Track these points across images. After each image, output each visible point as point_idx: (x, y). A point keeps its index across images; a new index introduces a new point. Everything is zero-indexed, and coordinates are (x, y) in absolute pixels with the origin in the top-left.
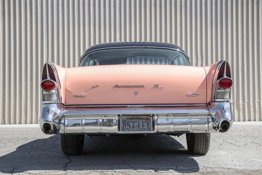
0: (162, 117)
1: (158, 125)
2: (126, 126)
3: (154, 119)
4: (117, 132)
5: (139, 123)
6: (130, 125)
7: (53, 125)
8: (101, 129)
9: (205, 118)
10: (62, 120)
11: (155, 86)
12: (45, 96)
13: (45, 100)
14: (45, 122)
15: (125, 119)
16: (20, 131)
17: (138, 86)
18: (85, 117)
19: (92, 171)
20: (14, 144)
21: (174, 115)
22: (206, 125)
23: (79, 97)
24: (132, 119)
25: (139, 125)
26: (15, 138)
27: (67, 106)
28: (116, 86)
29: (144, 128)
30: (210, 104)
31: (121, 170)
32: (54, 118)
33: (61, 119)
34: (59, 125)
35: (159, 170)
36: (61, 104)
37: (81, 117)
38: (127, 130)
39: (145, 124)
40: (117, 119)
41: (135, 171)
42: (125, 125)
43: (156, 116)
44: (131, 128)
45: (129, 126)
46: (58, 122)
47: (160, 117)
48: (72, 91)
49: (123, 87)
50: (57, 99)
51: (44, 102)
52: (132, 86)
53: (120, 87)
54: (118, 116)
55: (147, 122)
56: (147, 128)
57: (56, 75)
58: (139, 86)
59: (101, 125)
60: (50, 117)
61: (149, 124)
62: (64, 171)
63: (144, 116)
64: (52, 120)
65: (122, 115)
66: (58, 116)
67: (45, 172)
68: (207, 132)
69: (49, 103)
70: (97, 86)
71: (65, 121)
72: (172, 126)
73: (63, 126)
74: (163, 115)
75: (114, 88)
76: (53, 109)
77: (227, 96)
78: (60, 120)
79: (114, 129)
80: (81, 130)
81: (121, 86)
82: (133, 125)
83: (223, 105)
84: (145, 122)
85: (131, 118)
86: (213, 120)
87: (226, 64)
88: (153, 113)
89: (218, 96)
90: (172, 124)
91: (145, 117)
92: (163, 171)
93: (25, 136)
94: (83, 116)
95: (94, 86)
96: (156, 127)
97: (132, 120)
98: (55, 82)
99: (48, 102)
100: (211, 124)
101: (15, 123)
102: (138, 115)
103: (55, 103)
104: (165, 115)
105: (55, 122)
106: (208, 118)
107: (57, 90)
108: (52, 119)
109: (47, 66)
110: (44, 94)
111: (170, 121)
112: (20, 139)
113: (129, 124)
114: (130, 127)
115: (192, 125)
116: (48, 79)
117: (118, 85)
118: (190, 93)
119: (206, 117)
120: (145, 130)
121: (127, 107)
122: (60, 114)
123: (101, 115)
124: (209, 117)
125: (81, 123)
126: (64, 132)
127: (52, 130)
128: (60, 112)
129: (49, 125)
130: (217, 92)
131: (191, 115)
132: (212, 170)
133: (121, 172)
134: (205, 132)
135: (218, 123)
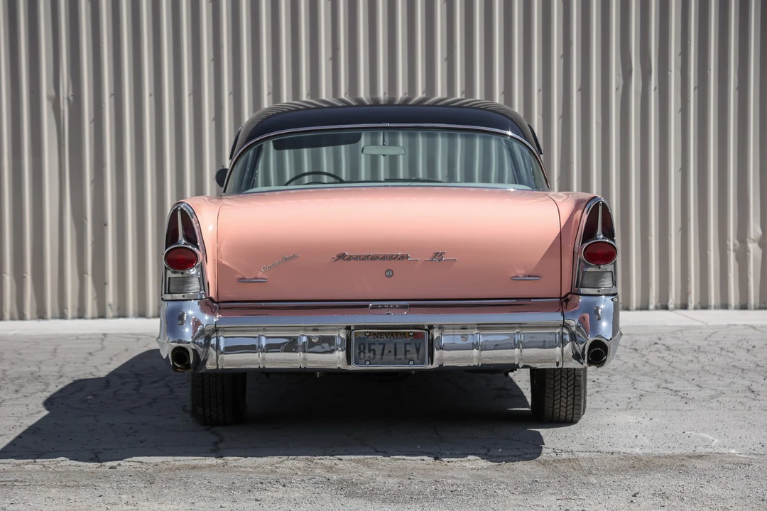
0: (451, 332)
1: (442, 349)
2: (364, 353)
3: (433, 336)
4: (343, 368)
5: (395, 344)
6: (374, 350)
7: (193, 349)
8: (305, 359)
9: (556, 334)
10: (211, 338)
11: (436, 256)
12: (171, 283)
13: (171, 291)
14: (176, 345)
15: (362, 336)
17: (394, 257)
18: (266, 331)
19: (285, 458)
21: (481, 327)
22: (558, 350)
23: (249, 282)
24: (379, 336)
25: (395, 351)
27: (223, 305)
28: (342, 256)
29: (409, 356)
30: (567, 301)
31: (353, 457)
32: (194, 333)
33: (209, 336)
34: (206, 350)
35: (444, 456)
36: (207, 299)
37: (258, 331)
38: (368, 363)
39: (411, 348)
40: (344, 337)
41: (388, 458)
42: (362, 349)
43: (437, 330)
44: (378, 356)
45: (372, 352)
46: (203, 343)
47: (446, 332)
48: (235, 268)
49: (358, 258)
50: (201, 290)
51: (168, 297)
52: (381, 257)
53: (350, 258)
54: (346, 329)
55: (416, 344)
56: (414, 356)
58: (396, 257)
59: (304, 348)
60: (187, 332)
61: (419, 347)
62: (216, 458)
63: (409, 329)
64: (190, 340)
65: (355, 326)
66: (204, 329)
68: (560, 366)
69: (183, 298)
70: (295, 255)
71: (218, 341)
72: (475, 352)
73: (214, 353)
74: (453, 327)
75: (335, 261)
76: (190, 312)
77: (607, 283)
78: (208, 338)
79: (336, 359)
80: (257, 361)
81: (354, 256)
82: (383, 350)
83: (595, 303)
84: (410, 344)
85: (378, 333)
86: (573, 337)
87: (601, 207)
88: (430, 323)
89: (586, 282)
90: (475, 346)
91: (411, 332)
92: (453, 457)
94: (262, 329)
95: (286, 257)
96: (436, 353)
97: (381, 338)
98: (195, 249)
99: (179, 296)
100: (568, 347)
102: (395, 326)
103: (195, 300)
104: (460, 327)
105: (198, 343)
106: (563, 334)
107: (199, 266)
108: (192, 337)
109: (179, 211)
110: (169, 278)
111: (470, 340)
113: (372, 347)
114: (374, 354)
115: (524, 350)
116: (181, 243)
117: (344, 254)
118: (520, 272)
119: (558, 330)
120: (411, 363)
121: (367, 306)
122: (207, 325)
123: (305, 329)
124: (565, 331)
125: (257, 346)
126: (215, 367)
127: (191, 362)
128: (208, 320)
129: (185, 350)
130: (584, 272)
131: (521, 326)
132: (571, 456)
133: (354, 461)
134: (555, 367)
135: (581, 346)
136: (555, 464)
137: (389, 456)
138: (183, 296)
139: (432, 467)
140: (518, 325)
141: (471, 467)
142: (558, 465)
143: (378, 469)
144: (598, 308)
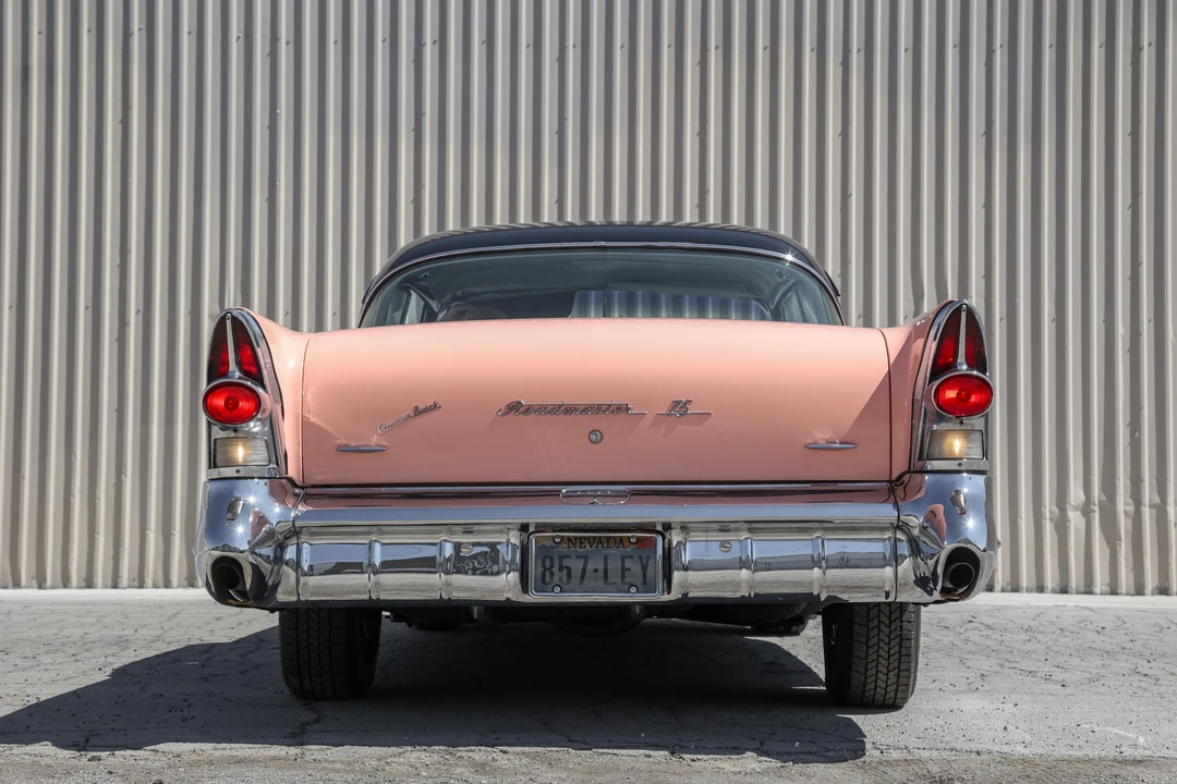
0: (701, 536)
1: (686, 570)
2: (552, 574)
3: (670, 542)
4: (514, 599)
5: (606, 558)
6: (569, 569)
7: (251, 564)
8: (448, 584)
9: (885, 540)
10: (287, 546)
11: (675, 407)
12: (219, 449)
13: (218, 464)
14: (217, 553)
15: (549, 543)
16: (90, 612)
17: (604, 408)
18: (383, 533)
19: (410, 748)
20: (73, 658)
21: (754, 527)
22: (889, 571)
23: (357, 451)
24: (578, 545)
25: (606, 571)
26: (71, 639)
27: (311, 491)
28: (514, 407)
29: (628, 579)
30: (904, 484)
31: (526, 749)
32: (254, 535)
33: (283, 542)
34: (276, 568)
35: (685, 750)
36: (284, 480)
37: (370, 533)
38: (557, 589)
39: (634, 567)
40: (518, 543)
41: (587, 752)
42: (548, 566)
43: (678, 531)
44: (575, 581)
45: (565, 571)
46: (272, 557)
47: (694, 536)
48: (333, 432)
49: (542, 410)
50: (270, 462)
51: (215, 473)
52: (581, 408)
53: (529, 410)
54: (520, 530)
55: (641, 558)
56: (639, 579)
57: (263, 360)
58: (608, 409)
59: (448, 568)
60: (241, 533)
61: (647, 564)
63: (629, 531)
64: (246, 547)
65: (537, 525)
66: (274, 530)
67: (216, 749)
68: (891, 599)
69: (236, 475)
70: (435, 406)
71: (299, 552)
72: (745, 573)
73: (292, 574)
74: (707, 526)
75: (503, 415)
76: (252, 500)
77: (974, 450)
78: (281, 547)
79: (503, 586)
80: (365, 587)
81: (535, 408)
82: (584, 570)
83: (953, 484)
84: (631, 557)
85: (576, 538)
86: (916, 550)
87: (964, 315)
88: (666, 520)
89: (936, 450)
90: (743, 564)
91: (633, 537)
93: (117, 632)
94: (375, 529)
95: (421, 407)
96: (677, 576)
97: (581, 547)
98: (260, 391)
99: (229, 472)
100: (907, 565)
101: (66, 584)
102: (606, 524)
103: (259, 478)
104: (716, 526)
105: (260, 556)
106: (896, 540)
107: (268, 421)
108: (249, 542)
109: (229, 323)
110: (215, 440)
111: (735, 552)
112: (94, 642)
113: (566, 563)
114: (569, 576)
115: (828, 571)
116: (233, 377)
117: (519, 403)
118: (821, 436)
119: (887, 535)
120: (633, 590)
121: (560, 492)
122: (279, 522)
123: (449, 528)
124: (900, 535)
125: (366, 562)
126: (294, 599)
127: (248, 587)
128: (280, 515)
129: (236, 564)
130: (933, 433)
131: (825, 526)
132: (906, 755)
133: (528, 755)
134: (883, 599)
135: (931, 562)
136: (882, 768)
137: (590, 749)
138: (238, 471)
139: (663, 767)
140: (818, 525)
141: (733, 769)
142: (888, 769)
143: (566, 769)
144: (958, 492)
